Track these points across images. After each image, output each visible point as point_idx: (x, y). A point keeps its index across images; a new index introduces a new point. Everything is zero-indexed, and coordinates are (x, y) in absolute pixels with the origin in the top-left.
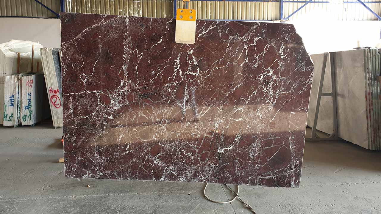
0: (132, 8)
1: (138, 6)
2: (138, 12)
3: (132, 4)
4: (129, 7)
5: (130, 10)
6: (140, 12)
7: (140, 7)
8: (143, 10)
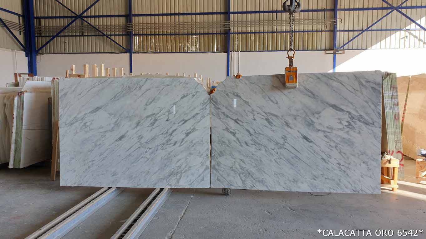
0: (190, 42)
1: (196, 41)
2: (196, 46)
3: (190, 39)
4: (187, 42)
5: (188, 45)
6: (197, 46)
7: (198, 41)
8: (200, 44)
